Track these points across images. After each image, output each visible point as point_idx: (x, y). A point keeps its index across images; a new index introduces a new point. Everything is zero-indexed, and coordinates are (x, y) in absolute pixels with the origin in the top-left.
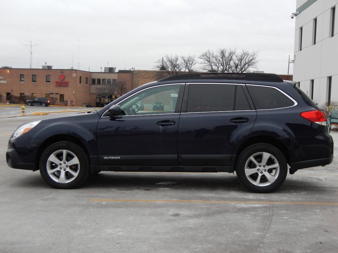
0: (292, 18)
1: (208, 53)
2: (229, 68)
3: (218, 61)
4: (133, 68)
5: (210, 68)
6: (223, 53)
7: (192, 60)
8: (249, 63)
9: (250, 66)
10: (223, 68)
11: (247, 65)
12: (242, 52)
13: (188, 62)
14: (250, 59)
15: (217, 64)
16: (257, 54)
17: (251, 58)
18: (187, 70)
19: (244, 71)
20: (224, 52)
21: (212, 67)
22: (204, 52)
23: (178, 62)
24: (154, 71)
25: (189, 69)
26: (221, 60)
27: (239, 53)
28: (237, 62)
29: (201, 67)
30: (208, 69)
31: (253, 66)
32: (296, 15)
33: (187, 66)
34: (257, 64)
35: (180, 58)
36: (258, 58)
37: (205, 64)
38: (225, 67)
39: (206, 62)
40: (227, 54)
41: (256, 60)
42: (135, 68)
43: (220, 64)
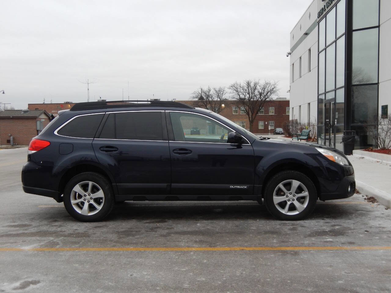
0: (288, 56)
1: (236, 84)
2: (254, 96)
3: (245, 91)
4: (174, 99)
5: (238, 97)
6: (248, 84)
7: (222, 90)
8: (272, 91)
9: (272, 94)
10: (249, 96)
11: (269, 93)
12: (264, 82)
13: (219, 92)
14: (271, 88)
15: (244, 93)
16: (278, 83)
17: (273, 87)
18: (219, 100)
19: (267, 98)
20: (250, 82)
21: (240, 96)
22: (233, 84)
23: (211, 93)
24: (191, 101)
25: (221, 98)
26: (247, 89)
27: (262, 83)
28: (260, 91)
29: (230, 96)
30: (236, 98)
31: (275, 94)
32: (290, 54)
33: (218, 96)
34: (278, 92)
35: (212, 89)
36: (278, 87)
37: (234, 94)
38: (251, 95)
39: (235, 92)
40: (252, 85)
41: (277, 88)
42: (175, 99)
43: (247, 94)
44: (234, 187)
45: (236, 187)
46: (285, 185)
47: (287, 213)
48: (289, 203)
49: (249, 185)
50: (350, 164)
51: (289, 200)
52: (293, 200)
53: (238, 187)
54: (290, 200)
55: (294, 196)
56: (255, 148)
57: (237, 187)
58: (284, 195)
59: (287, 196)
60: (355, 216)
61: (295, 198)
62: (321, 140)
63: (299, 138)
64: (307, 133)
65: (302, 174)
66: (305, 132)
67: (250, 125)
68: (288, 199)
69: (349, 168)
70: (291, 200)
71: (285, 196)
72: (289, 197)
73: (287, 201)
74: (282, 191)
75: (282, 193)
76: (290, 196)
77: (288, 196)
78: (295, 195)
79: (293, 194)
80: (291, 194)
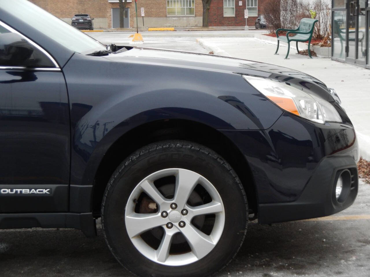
44: (12, 191)
45: (19, 190)
46: (159, 184)
47: (165, 261)
48: (169, 233)
49: (54, 186)
50: (346, 120)
51: (170, 225)
52: (182, 224)
53: (24, 191)
54: (172, 225)
55: (184, 212)
56: (72, 80)
57: (21, 192)
58: (155, 211)
59: (165, 215)
60: (357, 260)
61: (187, 219)
62: (342, 43)
63: (290, 38)
64: (310, 26)
65: (206, 151)
66: (305, 24)
67: (204, 9)
68: (166, 221)
69: (344, 130)
70: (177, 224)
71: (160, 214)
72: (170, 215)
73: (165, 227)
74: (151, 200)
75: (152, 206)
76: (174, 214)
77: (167, 214)
78: (187, 211)
79: (180, 208)
80: (174, 207)
